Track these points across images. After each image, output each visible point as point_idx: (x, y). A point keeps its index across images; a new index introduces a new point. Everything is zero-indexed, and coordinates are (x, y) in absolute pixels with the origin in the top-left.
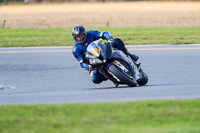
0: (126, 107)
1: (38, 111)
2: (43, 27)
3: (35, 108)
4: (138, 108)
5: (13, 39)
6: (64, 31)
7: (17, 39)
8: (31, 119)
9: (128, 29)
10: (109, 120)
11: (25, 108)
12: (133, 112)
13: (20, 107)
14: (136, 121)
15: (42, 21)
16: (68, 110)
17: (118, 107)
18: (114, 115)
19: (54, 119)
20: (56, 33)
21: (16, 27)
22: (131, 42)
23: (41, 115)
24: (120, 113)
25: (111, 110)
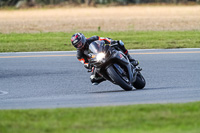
1: (30, 115)
2: (35, 32)
3: (27, 112)
4: (129, 112)
6: (56, 35)
7: (9, 44)
8: (23, 123)
9: (120, 34)
10: (100, 124)
13: (12, 112)
15: (34, 26)
16: (59, 115)
17: (110, 111)
18: (105, 119)
19: (45, 124)
20: (48, 38)
23: (32, 120)
24: (111, 117)
25: (102, 115)
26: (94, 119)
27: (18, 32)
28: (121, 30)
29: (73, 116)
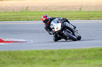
0: (89, 51)
1: (45, 53)
2: (47, 10)
3: (43, 51)
4: (95, 51)
5: (32, 16)
6: (58, 12)
7: (34, 17)
8: (41, 57)
9: (90, 12)
10: (80, 57)
11: (38, 51)
12: (93, 53)
13: (35, 51)
14: (94, 58)
15: (47, 7)
16: (60, 53)
17: (85, 51)
18: (83, 55)
19: (53, 57)
20: (54, 13)
21: (33, 11)
22: (92, 18)
23: (46, 55)
24: (86, 54)
25: (81, 53)
26: (78, 54)
27: (38, 11)
28: (91, 10)
29: (67, 53)
